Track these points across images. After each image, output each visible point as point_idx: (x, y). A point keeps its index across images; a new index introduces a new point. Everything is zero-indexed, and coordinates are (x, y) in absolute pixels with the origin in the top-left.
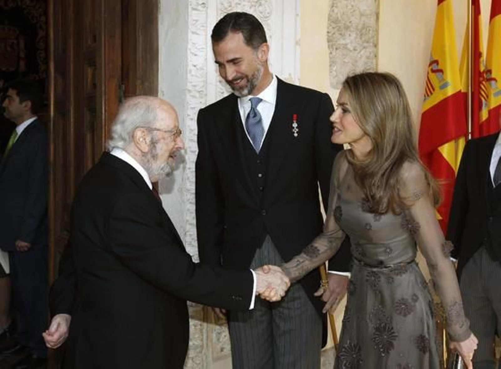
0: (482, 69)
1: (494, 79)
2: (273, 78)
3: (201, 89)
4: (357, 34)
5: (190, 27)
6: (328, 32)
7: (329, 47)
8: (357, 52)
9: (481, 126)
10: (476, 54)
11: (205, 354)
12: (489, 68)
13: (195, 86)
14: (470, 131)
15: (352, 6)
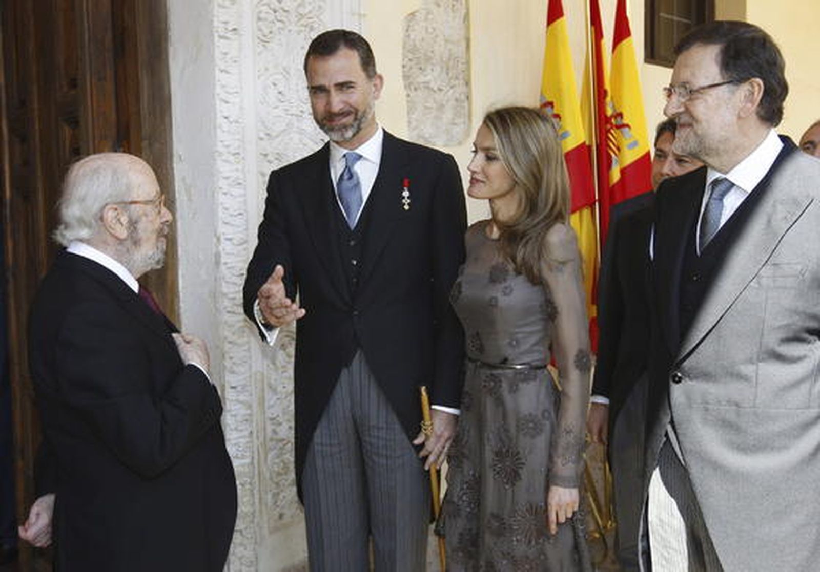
0: (609, 112)
1: (627, 126)
2: (377, 129)
3: (237, 151)
4: (442, 68)
5: (218, 62)
6: (404, 66)
7: (405, 87)
8: (443, 93)
9: (612, 190)
10: (601, 94)
11: (258, 524)
12: (618, 111)
13: (228, 146)
14: (597, 198)
15: (434, 29)
